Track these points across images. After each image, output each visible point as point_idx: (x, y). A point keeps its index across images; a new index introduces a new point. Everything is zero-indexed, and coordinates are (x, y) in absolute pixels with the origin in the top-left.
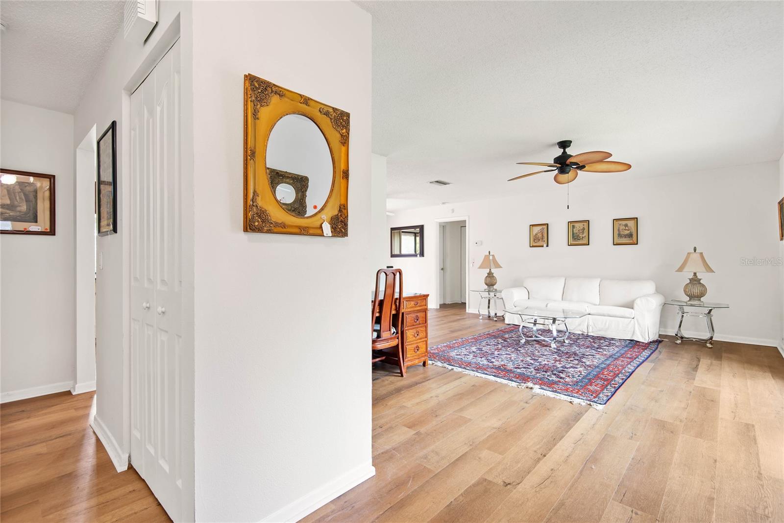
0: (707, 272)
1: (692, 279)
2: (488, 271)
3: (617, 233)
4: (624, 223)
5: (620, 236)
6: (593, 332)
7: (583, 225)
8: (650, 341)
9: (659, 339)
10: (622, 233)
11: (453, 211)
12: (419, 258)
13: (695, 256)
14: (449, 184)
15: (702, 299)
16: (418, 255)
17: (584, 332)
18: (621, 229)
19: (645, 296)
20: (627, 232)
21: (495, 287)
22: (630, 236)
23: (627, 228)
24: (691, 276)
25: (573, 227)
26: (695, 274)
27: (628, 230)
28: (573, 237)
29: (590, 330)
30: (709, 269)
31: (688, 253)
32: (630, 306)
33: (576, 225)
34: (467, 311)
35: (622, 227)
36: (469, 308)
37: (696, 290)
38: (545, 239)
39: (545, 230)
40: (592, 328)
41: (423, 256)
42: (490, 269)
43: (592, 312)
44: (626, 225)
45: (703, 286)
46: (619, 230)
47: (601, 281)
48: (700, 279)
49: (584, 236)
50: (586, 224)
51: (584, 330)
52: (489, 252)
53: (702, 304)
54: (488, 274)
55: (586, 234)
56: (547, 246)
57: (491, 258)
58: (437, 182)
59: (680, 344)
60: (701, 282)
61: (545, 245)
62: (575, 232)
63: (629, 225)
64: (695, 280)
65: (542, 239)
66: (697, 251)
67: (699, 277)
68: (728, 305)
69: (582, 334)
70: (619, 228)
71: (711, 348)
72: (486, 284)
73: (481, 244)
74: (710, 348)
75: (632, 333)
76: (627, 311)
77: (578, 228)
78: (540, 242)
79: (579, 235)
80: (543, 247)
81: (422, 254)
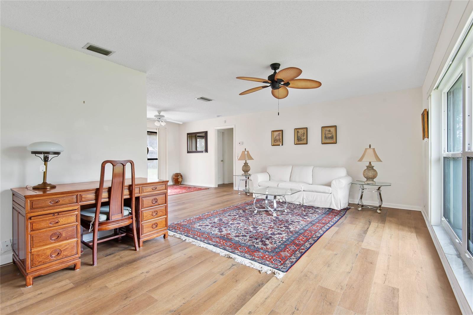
0: (377, 161)
1: (368, 166)
2: (244, 162)
3: (324, 136)
4: (328, 129)
5: (326, 138)
6: (306, 203)
7: (304, 131)
8: (341, 208)
9: (349, 207)
10: (327, 136)
11: (225, 122)
12: (204, 154)
13: (370, 151)
14: (212, 100)
15: (374, 180)
16: (204, 152)
17: (300, 203)
18: (326, 133)
19: (338, 178)
20: (330, 135)
21: (249, 173)
22: (332, 138)
23: (330, 133)
24: (368, 164)
25: (298, 132)
26: (370, 163)
27: (331, 134)
28: (298, 139)
29: (305, 202)
30: (379, 160)
31: (366, 149)
32: (329, 185)
33: (300, 131)
34: (234, 189)
35: (327, 132)
36: (235, 187)
37: (371, 174)
38: (281, 140)
39: (281, 134)
40: (306, 200)
41: (207, 152)
42: (246, 161)
43: (305, 190)
44: (330, 131)
45: (375, 171)
46: (325, 134)
47: (313, 168)
48: (373, 167)
49: (304, 138)
50: (305, 130)
51: (300, 202)
52: (245, 149)
53: (374, 183)
54: (244, 164)
55: (305, 137)
56: (282, 145)
57: (246, 153)
58: (201, 98)
59: (360, 210)
60: (374, 168)
61: (281, 144)
62: (299, 135)
63: (331, 131)
64: (370, 167)
65: (279, 140)
66: (371, 147)
67: (372, 165)
68: (391, 184)
69: (300, 204)
70: (325, 132)
71: (380, 213)
72: (243, 171)
73: (243, 144)
74: (379, 213)
75: (330, 204)
76: (327, 189)
77: (301, 132)
78: (278, 142)
79: (301, 138)
80: (280, 145)
81: (206, 151)
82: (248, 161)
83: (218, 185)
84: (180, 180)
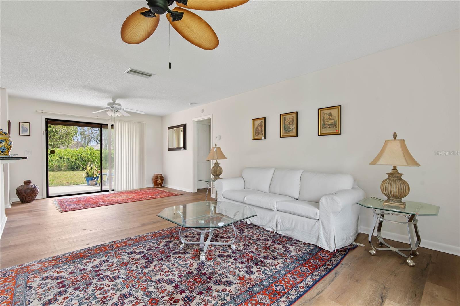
0: (408, 165)
1: (391, 173)
2: (215, 161)
3: (322, 122)
4: (328, 112)
5: (324, 126)
6: (281, 231)
7: (293, 117)
8: (337, 248)
9: (355, 243)
10: (326, 123)
11: (203, 111)
12: (182, 152)
13: (395, 146)
14: (152, 75)
15: (403, 200)
16: (182, 149)
17: (273, 229)
18: (325, 118)
19: (332, 194)
20: (331, 122)
22: (334, 125)
23: (331, 118)
24: (390, 170)
25: (285, 119)
26: (395, 168)
27: (332, 120)
28: (284, 129)
29: (279, 229)
30: (412, 161)
31: (387, 141)
33: (287, 117)
34: (211, 196)
35: (327, 117)
36: (212, 193)
37: (395, 189)
38: (263, 132)
39: (263, 123)
40: (281, 226)
41: (186, 149)
42: (217, 160)
43: (279, 209)
44: (330, 114)
45: (405, 183)
46: (323, 120)
47: (303, 172)
48: (401, 175)
49: (293, 127)
50: (295, 115)
51: (273, 228)
52: (216, 145)
53: (403, 206)
54: (215, 164)
55: (295, 126)
56: (265, 138)
59: (374, 255)
60: (403, 177)
61: (263, 138)
62: (286, 124)
63: (333, 114)
64: (395, 176)
65: (261, 132)
66: (397, 138)
67: (400, 171)
69: (272, 232)
70: (324, 117)
71: (413, 266)
74: (411, 266)
75: (317, 237)
76: (310, 210)
77: (289, 119)
78: (260, 135)
79: (289, 127)
80: (261, 139)
81: (185, 147)
82: (219, 161)
83: (197, 190)
84: (160, 182)
